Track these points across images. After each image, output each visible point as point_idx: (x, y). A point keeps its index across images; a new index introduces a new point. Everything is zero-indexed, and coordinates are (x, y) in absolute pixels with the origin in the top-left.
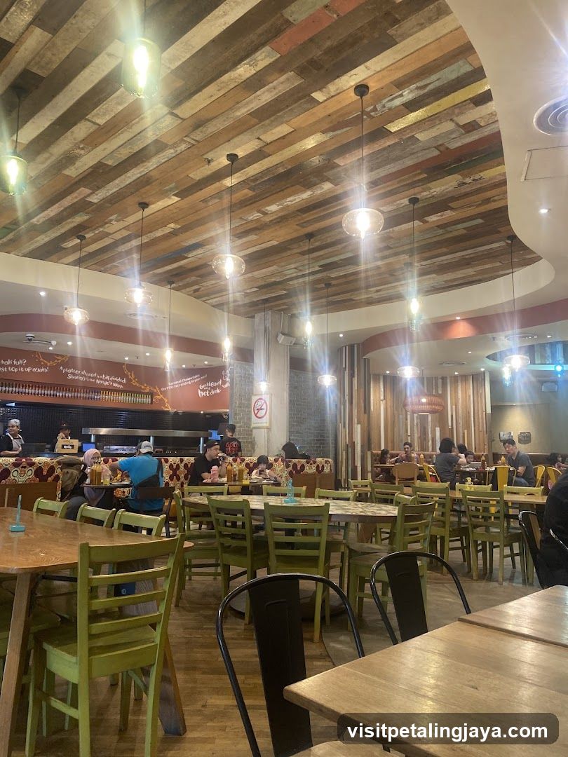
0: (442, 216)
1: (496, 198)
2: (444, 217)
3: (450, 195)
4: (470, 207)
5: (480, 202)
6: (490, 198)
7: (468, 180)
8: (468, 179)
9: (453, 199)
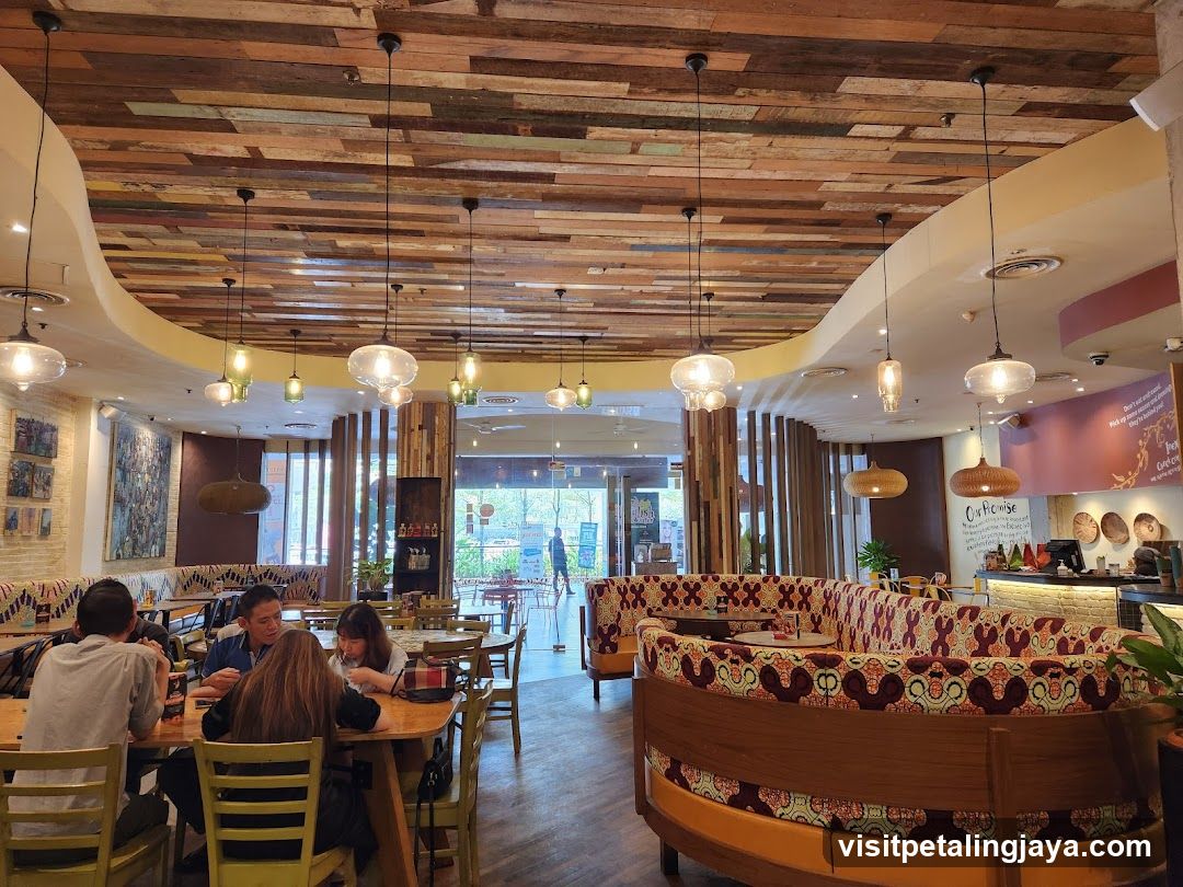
0: (214, 149)
1: (100, 146)
2: (210, 146)
3: (183, 178)
4: (152, 147)
5: (131, 148)
6: (109, 149)
7: (147, 188)
8: (146, 190)
9: (180, 170)
